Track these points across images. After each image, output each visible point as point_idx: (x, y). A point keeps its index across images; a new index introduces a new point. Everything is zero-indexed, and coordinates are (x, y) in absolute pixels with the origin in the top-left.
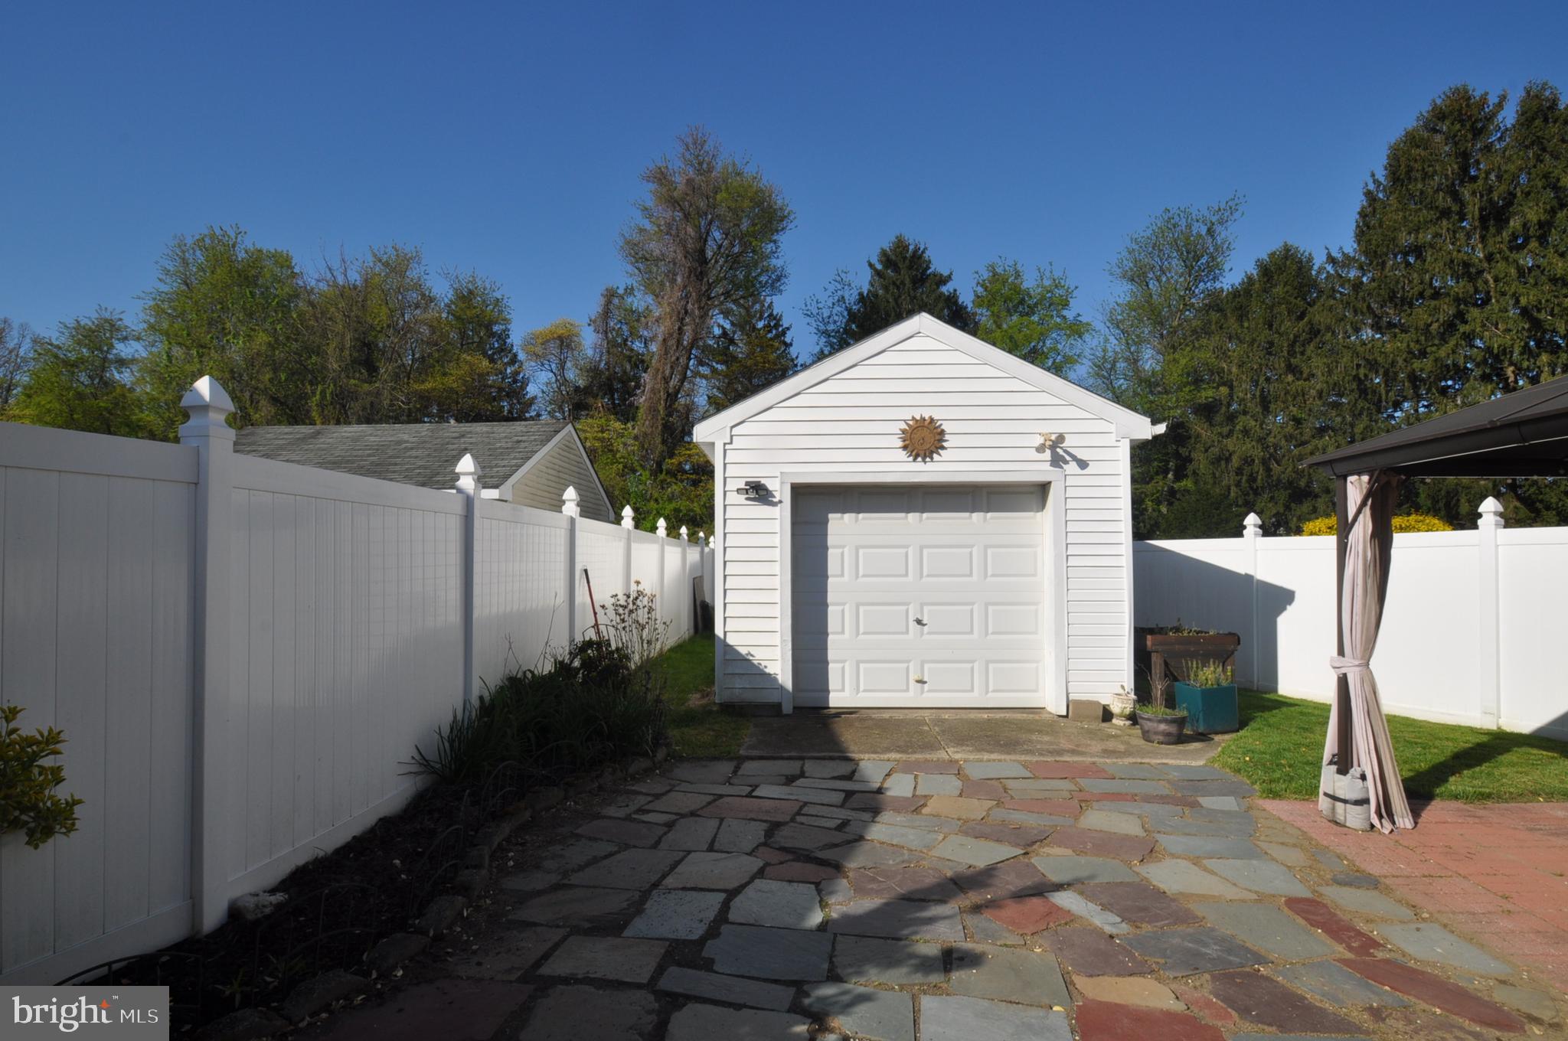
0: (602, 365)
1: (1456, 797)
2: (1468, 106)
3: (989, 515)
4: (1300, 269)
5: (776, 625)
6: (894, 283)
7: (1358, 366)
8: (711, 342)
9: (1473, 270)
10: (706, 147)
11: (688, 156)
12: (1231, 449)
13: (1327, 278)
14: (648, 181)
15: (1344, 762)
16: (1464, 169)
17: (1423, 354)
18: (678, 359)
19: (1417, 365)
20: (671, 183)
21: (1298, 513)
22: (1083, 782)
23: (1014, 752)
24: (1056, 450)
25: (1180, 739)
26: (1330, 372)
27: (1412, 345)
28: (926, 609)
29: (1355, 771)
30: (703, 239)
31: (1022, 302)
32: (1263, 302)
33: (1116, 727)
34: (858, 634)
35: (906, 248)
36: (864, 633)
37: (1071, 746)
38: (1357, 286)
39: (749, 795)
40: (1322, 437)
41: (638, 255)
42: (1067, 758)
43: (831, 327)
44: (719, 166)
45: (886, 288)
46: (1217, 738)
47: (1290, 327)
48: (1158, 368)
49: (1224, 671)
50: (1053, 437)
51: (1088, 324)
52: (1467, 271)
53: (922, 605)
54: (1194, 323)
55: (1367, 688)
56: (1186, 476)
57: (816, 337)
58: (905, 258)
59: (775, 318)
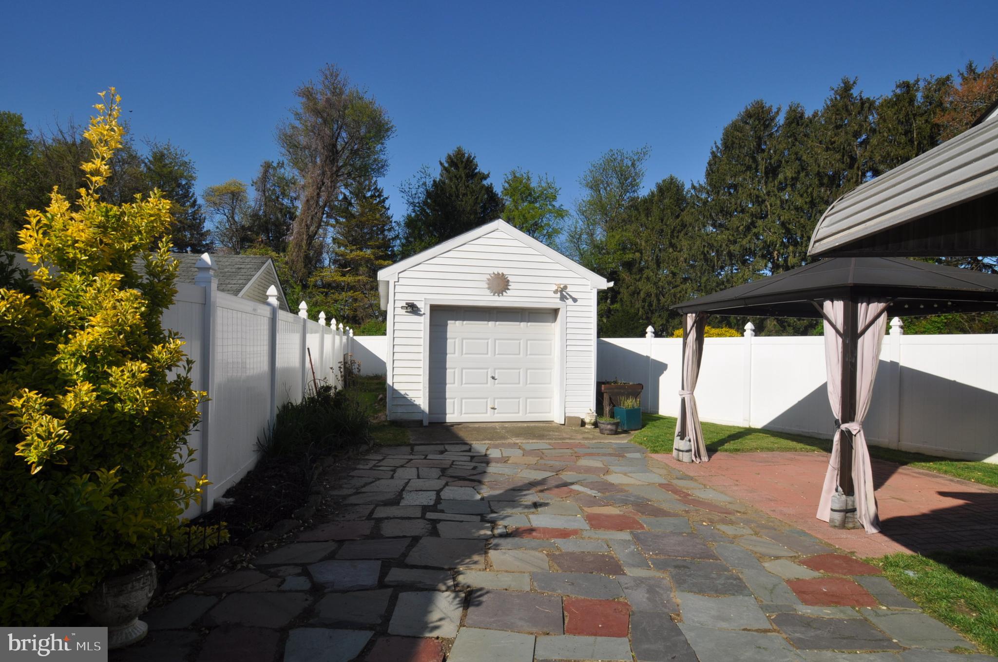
0: (261, 213)
1: (726, 451)
2: (762, 112)
3: (529, 324)
4: (678, 190)
5: (421, 379)
6: (456, 176)
7: (704, 246)
8: (336, 203)
9: (760, 199)
10: (339, 78)
11: (327, 83)
12: (640, 288)
13: (691, 197)
14: (299, 96)
15: (683, 435)
16: (759, 145)
17: (735, 242)
18: (316, 213)
19: (732, 248)
20: (315, 99)
21: (673, 324)
22: (576, 450)
23: (543, 439)
24: (563, 293)
25: (616, 433)
26: (691, 249)
27: (730, 237)
28: (497, 371)
29: (687, 438)
30: (335, 137)
31: (530, 194)
32: (659, 207)
33: (587, 429)
34: (462, 384)
35: (463, 155)
36: (465, 384)
37: (568, 436)
38: (705, 203)
39: (425, 458)
40: (686, 283)
41: (291, 143)
42: (567, 441)
43: (416, 201)
44: (347, 92)
45: (451, 180)
46: (632, 432)
47: (672, 222)
48: (604, 239)
49: (636, 401)
50: (562, 286)
51: (566, 211)
52: (759, 201)
53: (495, 369)
54: (623, 216)
55: (692, 403)
56: (617, 302)
57: (407, 206)
58: (462, 162)
59: (378, 191)
